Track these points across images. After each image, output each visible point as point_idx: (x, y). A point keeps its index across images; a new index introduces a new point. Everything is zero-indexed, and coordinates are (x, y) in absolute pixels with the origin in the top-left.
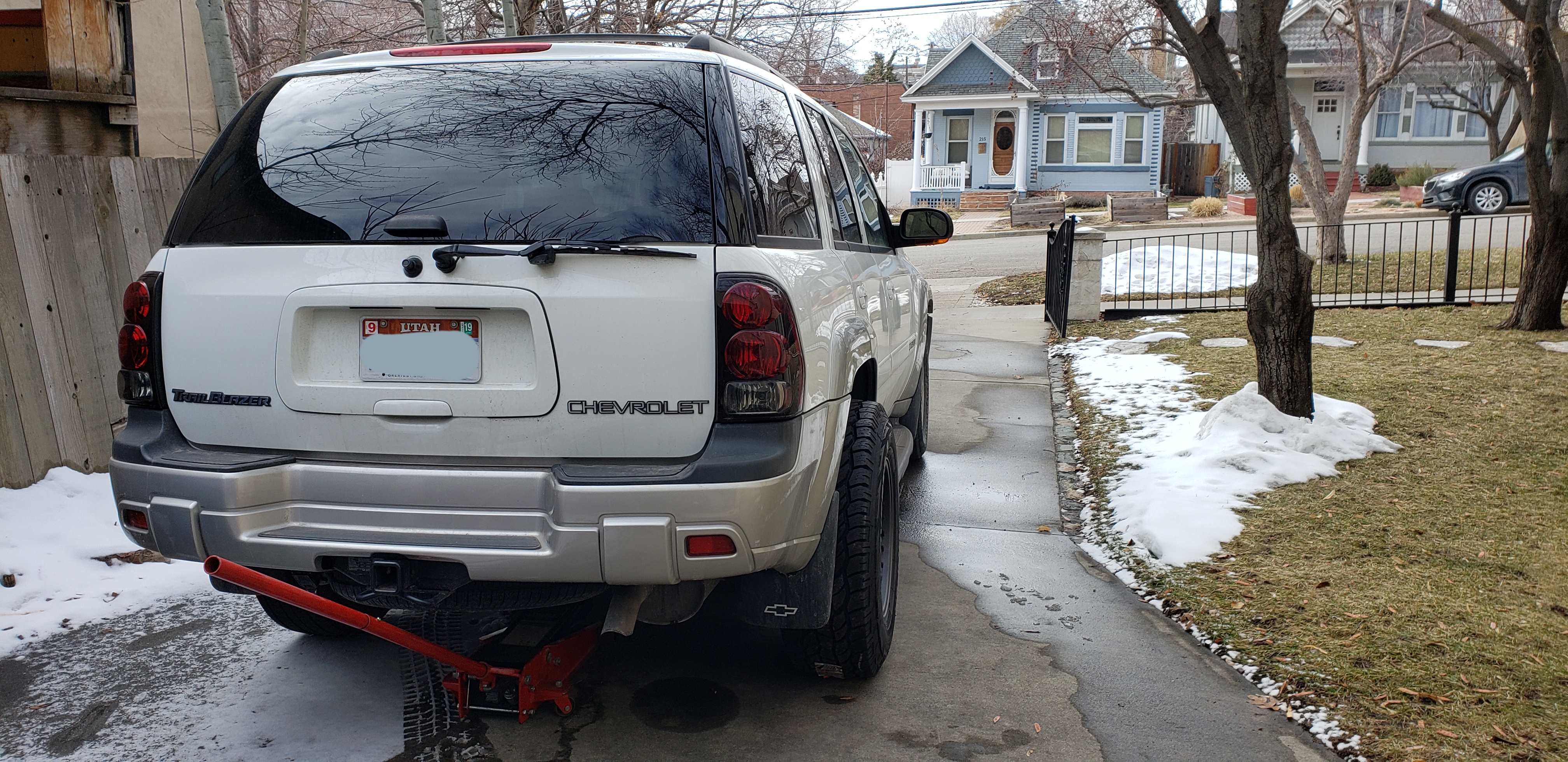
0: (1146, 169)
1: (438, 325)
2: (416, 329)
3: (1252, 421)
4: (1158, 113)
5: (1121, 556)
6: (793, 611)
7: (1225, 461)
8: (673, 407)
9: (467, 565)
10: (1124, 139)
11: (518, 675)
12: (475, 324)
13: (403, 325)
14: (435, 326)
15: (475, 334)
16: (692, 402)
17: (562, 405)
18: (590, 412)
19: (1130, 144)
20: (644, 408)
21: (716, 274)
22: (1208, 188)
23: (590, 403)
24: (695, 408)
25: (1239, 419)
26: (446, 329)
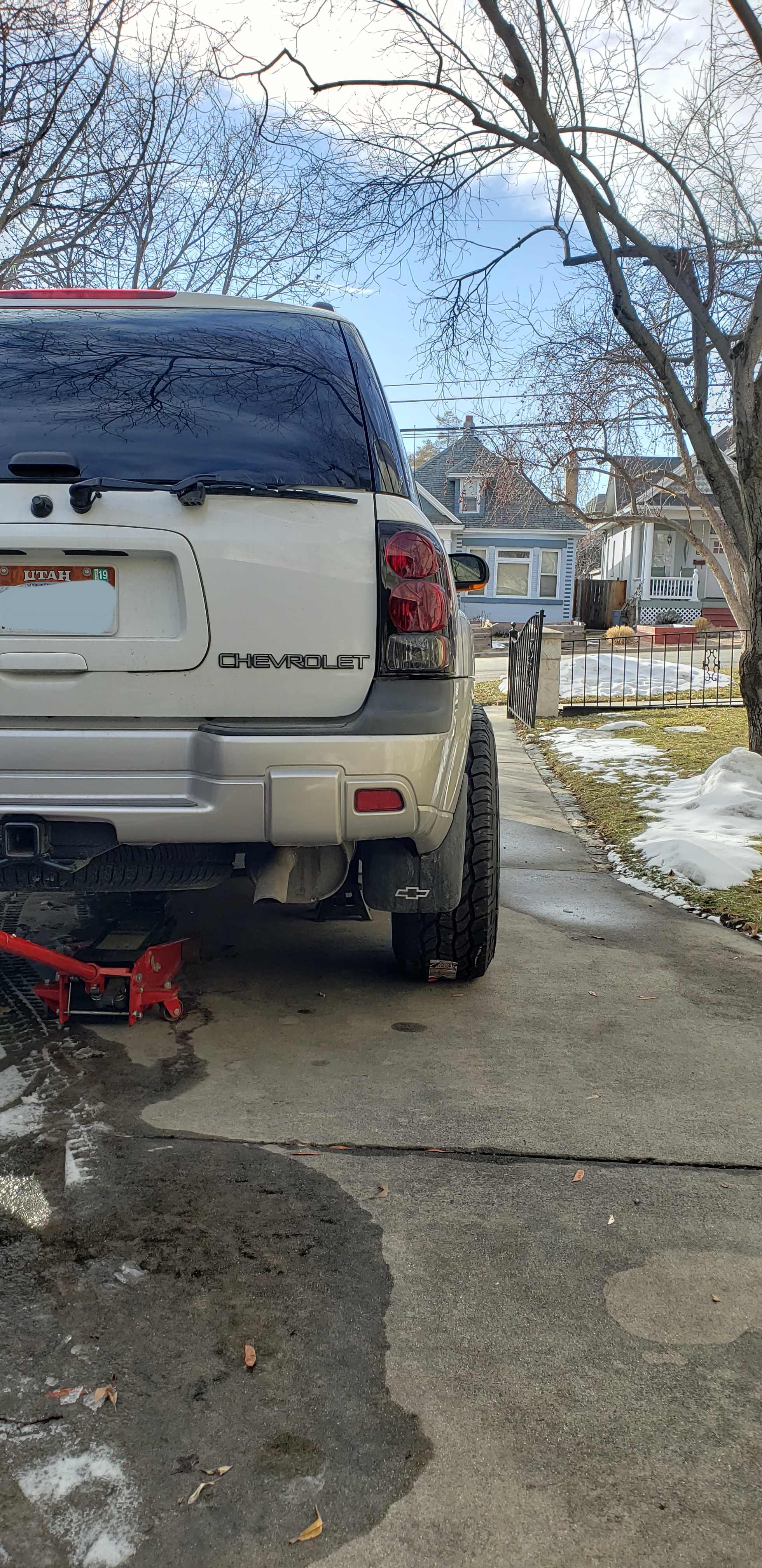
0: (559, 603)
1: (68, 572)
2: (42, 577)
3: (750, 775)
4: (570, 550)
5: (665, 885)
6: (424, 893)
7: (734, 809)
8: (332, 661)
9: (117, 826)
10: (540, 574)
11: (129, 975)
12: (111, 571)
13: (27, 572)
14: (64, 574)
15: (112, 581)
16: (353, 657)
17: (213, 658)
18: (243, 665)
19: (546, 578)
20: (301, 662)
21: (377, 522)
22: (616, 620)
23: (243, 656)
24: (355, 662)
25: (738, 774)
26: (78, 579)
